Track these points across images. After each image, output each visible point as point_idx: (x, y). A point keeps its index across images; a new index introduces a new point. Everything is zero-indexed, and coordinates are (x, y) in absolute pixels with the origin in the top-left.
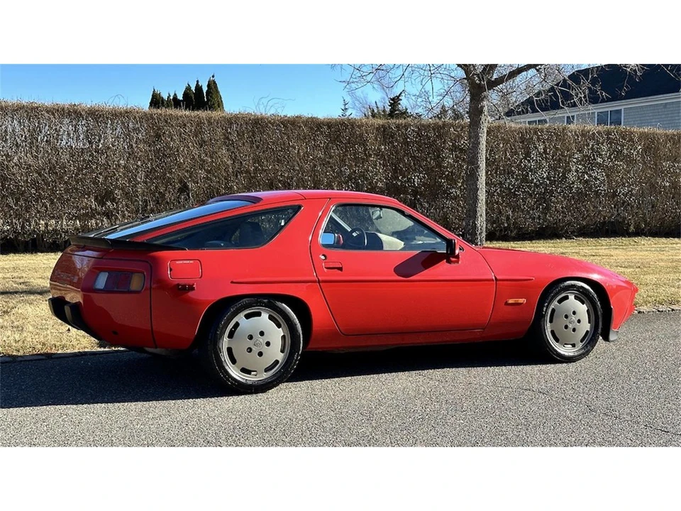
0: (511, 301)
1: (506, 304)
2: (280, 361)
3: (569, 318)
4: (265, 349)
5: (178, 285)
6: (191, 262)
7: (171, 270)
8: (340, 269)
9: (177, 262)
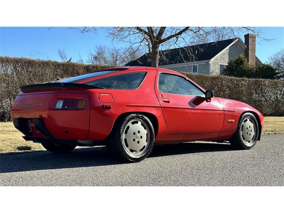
0: (229, 121)
1: (228, 122)
2: (146, 146)
3: (248, 129)
4: (140, 140)
5: (103, 106)
6: (108, 95)
7: (99, 98)
8: (168, 102)
9: (101, 95)
